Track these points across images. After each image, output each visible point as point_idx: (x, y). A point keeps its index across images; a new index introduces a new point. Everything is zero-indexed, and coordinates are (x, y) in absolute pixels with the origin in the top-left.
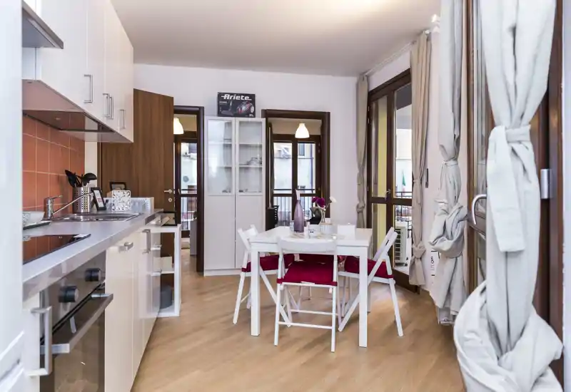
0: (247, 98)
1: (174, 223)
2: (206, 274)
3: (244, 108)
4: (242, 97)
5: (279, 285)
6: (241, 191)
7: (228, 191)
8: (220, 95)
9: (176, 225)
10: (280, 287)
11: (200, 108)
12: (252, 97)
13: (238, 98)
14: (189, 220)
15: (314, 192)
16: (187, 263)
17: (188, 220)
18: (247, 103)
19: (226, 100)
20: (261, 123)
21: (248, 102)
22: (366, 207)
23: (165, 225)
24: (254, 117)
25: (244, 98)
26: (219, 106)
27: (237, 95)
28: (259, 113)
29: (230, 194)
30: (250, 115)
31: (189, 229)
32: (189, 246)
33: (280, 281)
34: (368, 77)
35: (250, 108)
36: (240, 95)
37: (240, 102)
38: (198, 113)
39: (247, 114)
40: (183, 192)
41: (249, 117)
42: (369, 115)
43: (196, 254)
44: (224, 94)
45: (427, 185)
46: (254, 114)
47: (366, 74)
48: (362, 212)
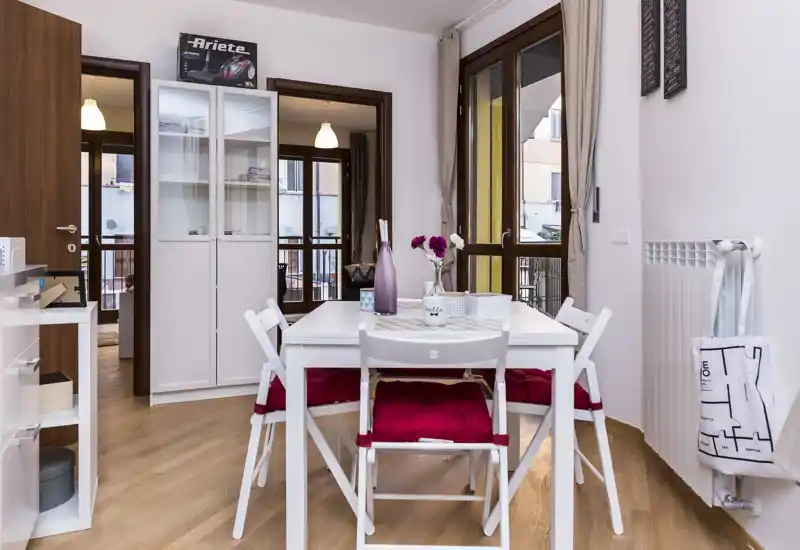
0: (240, 49)
1: (77, 299)
2: (154, 401)
3: (234, 69)
4: (231, 46)
5: (362, 450)
6: (227, 233)
7: (200, 231)
8: (185, 39)
9: (83, 304)
10: (366, 456)
11: (140, 64)
12: (252, 48)
13: (221, 47)
14: (118, 292)
15: (340, 242)
16: (113, 376)
17: (115, 291)
18: (241, 60)
19: (198, 49)
20: (268, 100)
21: (243, 58)
22: (455, 263)
23: (52, 305)
24: (256, 88)
25: (234, 49)
26: (182, 60)
27: (221, 41)
28: (262, 82)
29: (205, 238)
30: (247, 84)
31: (118, 308)
32: (117, 341)
33: (364, 441)
34: (460, 33)
35: (248, 67)
36: (228, 42)
37: (227, 57)
38: (137, 73)
39: (240, 81)
40: (105, 242)
41: (244, 87)
42: (462, 101)
43: (131, 355)
44: (193, 37)
45: (596, 218)
46: (255, 80)
47: (457, 27)
48: (449, 271)
